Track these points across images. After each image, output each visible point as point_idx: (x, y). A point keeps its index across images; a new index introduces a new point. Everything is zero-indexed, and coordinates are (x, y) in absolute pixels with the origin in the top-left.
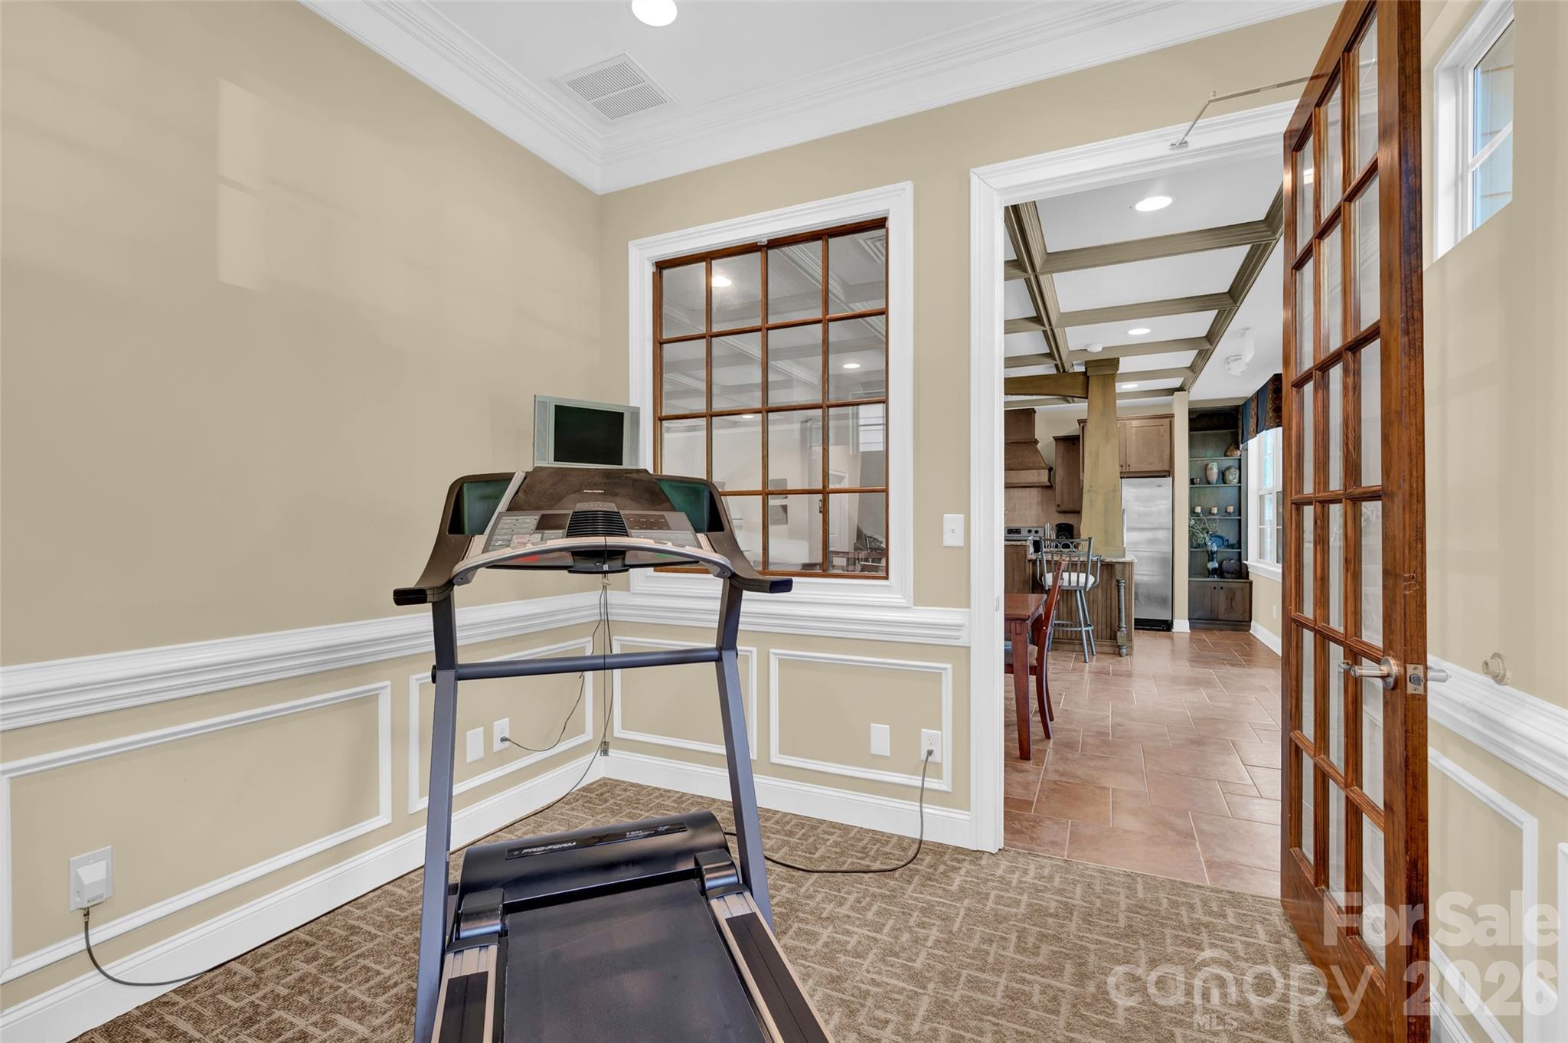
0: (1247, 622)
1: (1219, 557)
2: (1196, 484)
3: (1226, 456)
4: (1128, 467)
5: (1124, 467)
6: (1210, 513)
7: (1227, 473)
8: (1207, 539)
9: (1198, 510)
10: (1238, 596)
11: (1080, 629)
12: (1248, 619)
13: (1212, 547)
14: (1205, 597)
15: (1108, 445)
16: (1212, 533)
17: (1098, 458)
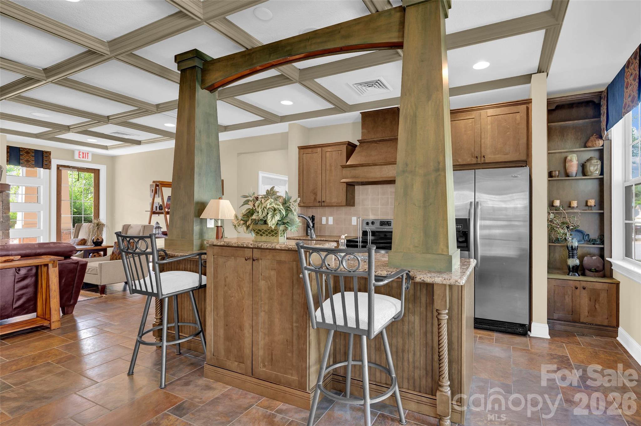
0: (613, 327)
1: (579, 252)
2: (555, 176)
3: (585, 147)
4: (483, 159)
5: (479, 159)
6: (570, 207)
7: (588, 164)
8: (568, 234)
9: (557, 203)
10: (603, 296)
11: (362, 402)
12: (615, 324)
13: (572, 242)
14: (566, 297)
15: (430, 103)
16: (572, 227)
17: (416, 122)
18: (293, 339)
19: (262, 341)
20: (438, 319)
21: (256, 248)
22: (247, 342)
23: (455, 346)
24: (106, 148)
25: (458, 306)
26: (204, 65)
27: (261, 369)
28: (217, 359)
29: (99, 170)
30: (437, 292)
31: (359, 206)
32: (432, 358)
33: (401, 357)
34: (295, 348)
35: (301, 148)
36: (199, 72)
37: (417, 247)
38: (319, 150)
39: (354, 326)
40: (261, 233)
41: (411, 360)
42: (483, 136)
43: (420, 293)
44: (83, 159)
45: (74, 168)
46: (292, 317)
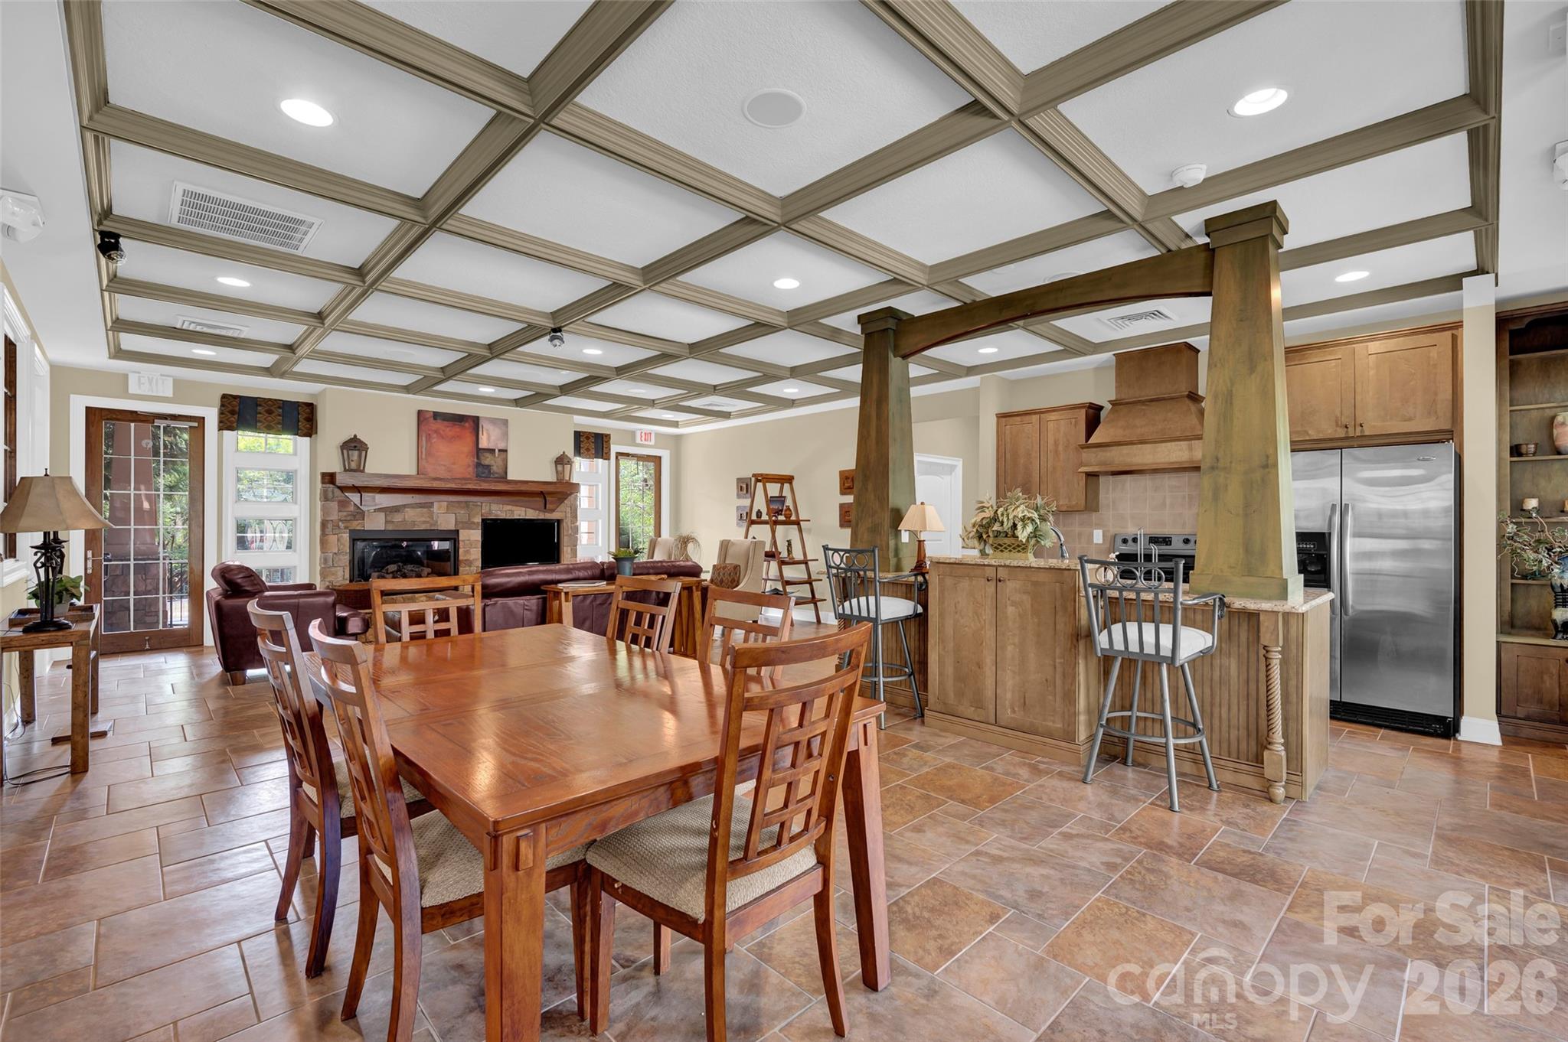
2: (1527, 454)
5: (1351, 429)
6: (1563, 511)
9: (1532, 503)
13: (1562, 578)
14: (1546, 677)
15: (1253, 376)
16: (1558, 550)
17: (1231, 403)
18: (1055, 678)
19: (1010, 681)
20: (1266, 658)
21: (1001, 566)
22: (989, 682)
23: (1293, 698)
24: (675, 424)
25: (1298, 645)
26: (897, 325)
27: (1007, 715)
28: (945, 704)
29: (660, 457)
30: (1265, 622)
31: (1106, 513)
32: (1257, 714)
33: (1209, 711)
34: (1059, 689)
35: (1001, 416)
36: (891, 333)
37: (1234, 567)
38: (1035, 418)
39: (1153, 652)
40: (1001, 548)
41: (1224, 715)
42: (1358, 390)
43: (1239, 626)
44: (646, 443)
45: (633, 456)
46: (1055, 652)
